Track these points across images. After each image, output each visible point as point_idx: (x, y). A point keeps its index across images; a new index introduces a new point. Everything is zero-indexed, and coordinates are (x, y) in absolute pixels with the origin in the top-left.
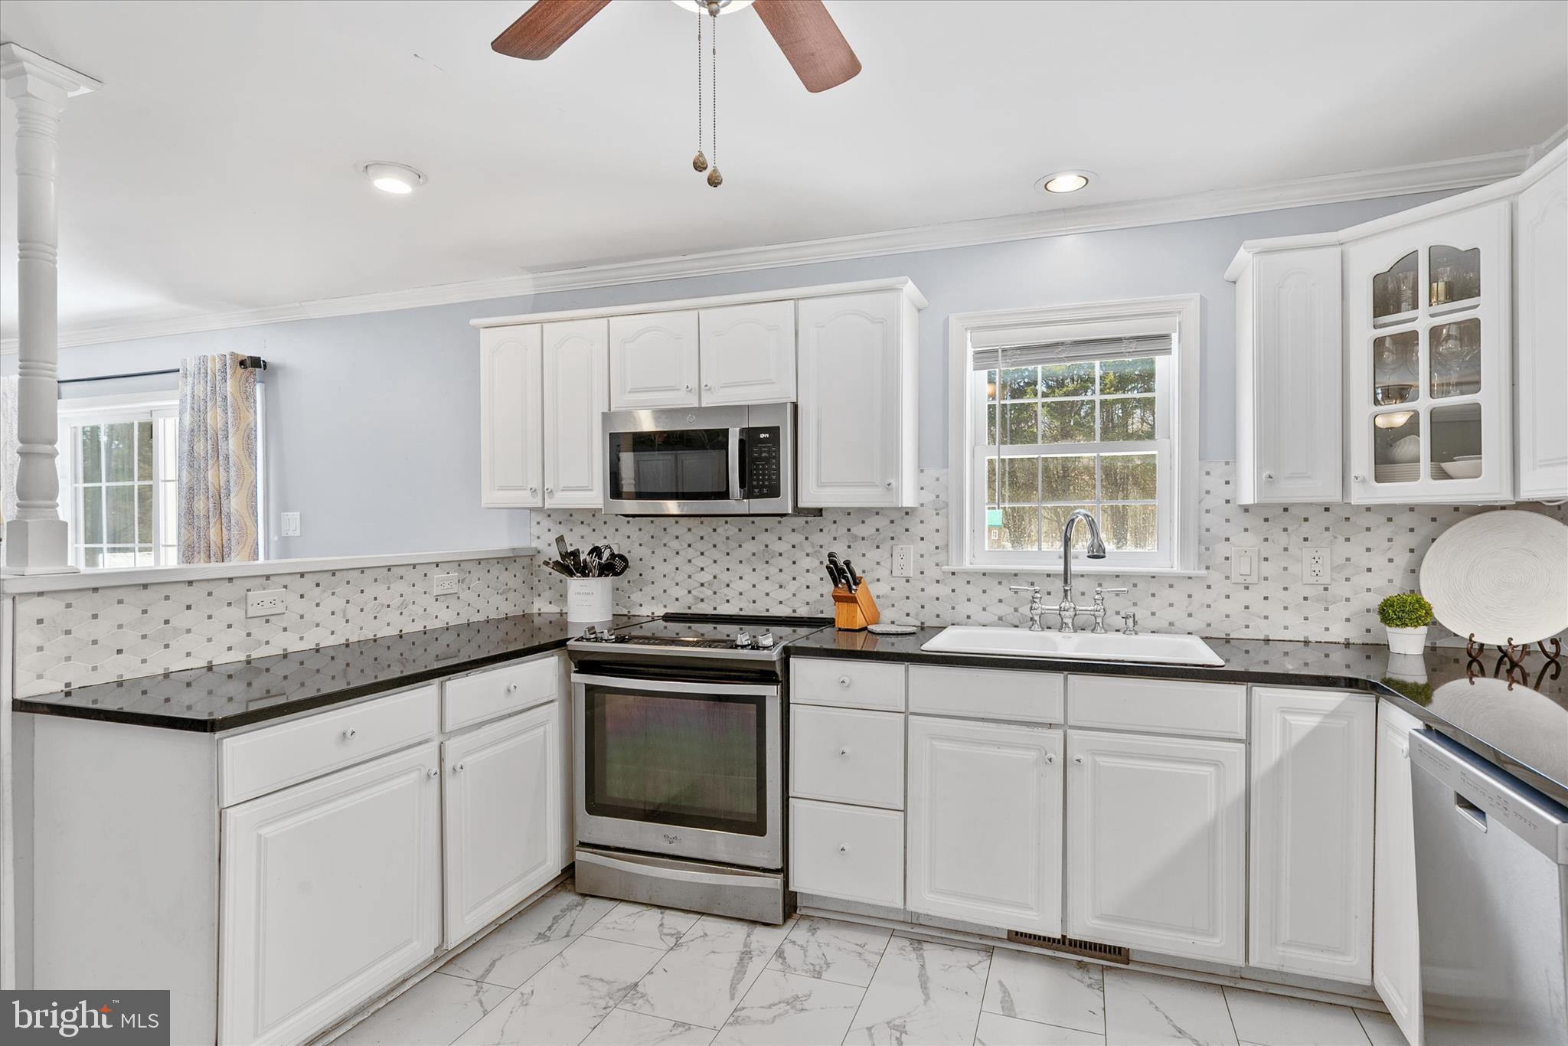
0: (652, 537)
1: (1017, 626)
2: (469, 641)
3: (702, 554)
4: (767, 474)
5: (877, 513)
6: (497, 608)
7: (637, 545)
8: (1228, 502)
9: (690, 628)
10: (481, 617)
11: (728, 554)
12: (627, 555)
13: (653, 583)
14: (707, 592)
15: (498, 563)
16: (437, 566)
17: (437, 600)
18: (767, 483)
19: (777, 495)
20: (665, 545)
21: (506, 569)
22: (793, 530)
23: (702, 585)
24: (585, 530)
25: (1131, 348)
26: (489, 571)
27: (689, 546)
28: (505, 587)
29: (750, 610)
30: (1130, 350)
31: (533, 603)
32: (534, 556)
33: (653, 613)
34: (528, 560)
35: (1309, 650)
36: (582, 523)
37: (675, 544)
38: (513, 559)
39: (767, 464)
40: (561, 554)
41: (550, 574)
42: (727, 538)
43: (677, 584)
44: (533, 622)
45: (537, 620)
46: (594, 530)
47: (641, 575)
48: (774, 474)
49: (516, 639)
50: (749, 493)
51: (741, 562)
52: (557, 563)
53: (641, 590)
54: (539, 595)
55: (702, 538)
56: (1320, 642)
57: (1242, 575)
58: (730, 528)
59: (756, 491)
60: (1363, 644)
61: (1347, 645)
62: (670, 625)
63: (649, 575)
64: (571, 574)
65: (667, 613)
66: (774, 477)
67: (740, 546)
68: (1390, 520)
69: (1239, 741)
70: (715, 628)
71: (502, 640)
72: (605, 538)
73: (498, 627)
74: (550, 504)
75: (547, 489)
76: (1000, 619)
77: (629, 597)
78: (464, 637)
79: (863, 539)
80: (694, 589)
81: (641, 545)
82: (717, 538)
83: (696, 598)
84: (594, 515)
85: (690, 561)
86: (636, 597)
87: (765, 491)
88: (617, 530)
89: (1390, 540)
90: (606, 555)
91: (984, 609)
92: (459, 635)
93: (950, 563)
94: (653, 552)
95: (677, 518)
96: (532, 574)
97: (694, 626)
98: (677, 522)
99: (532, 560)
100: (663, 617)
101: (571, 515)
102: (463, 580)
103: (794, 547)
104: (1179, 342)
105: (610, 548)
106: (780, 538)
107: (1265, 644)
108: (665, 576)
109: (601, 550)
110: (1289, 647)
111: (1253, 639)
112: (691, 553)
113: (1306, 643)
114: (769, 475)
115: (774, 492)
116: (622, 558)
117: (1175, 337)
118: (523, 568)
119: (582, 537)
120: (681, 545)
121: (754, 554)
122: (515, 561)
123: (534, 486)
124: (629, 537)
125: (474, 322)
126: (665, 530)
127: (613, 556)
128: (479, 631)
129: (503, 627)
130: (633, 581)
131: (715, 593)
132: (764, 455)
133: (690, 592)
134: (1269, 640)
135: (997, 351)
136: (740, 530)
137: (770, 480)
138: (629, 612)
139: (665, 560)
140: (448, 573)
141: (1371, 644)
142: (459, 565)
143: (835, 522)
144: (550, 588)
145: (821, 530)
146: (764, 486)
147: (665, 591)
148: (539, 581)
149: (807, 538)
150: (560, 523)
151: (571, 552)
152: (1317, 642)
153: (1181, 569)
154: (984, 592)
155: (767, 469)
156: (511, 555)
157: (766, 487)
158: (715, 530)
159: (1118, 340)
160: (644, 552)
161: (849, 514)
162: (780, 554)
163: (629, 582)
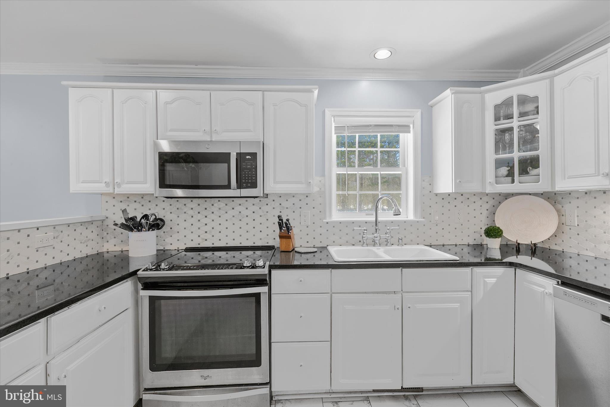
0: (178, 209)
1: (354, 245)
2: (62, 273)
3: (206, 217)
4: (250, 177)
5: (294, 196)
6: (81, 252)
7: (169, 213)
8: (430, 192)
9: (199, 254)
10: (70, 258)
11: (220, 217)
12: (163, 218)
13: (178, 232)
14: (208, 236)
15: (81, 225)
16: (38, 229)
17: (37, 251)
18: (250, 181)
19: (255, 187)
20: (185, 213)
21: (87, 228)
22: (254, 205)
23: (206, 232)
24: (137, 205)
25: (396, 129)
26: (75, 230)
27: (199, 213)
28: (86, 239)
29: (231, 244)
30: (396, 130)
31: (103, 246)
32: (104, 220)
33: (178, 248)
34: (100, 223)
35: (457, 248)
36: (135, 202)
37: (191, 212)
38: (92, 222)
39: (250, 171)
40: (125, 219)
41: (115, 230)
42: (220, 209)
43: (192, 232)
44: (103, 256)
45: (106, 255)
46: (143, 206)
47: (171, 228)
48: (254, 177)
49: (93, 268)
50: (240, 186)
51: (227, 220)
52: (122, 224)
53: (171, 236)
54: (108, 242)
55: (206, 209)
56: (460, 245)
57: (435, 220)
58: (222, 204)
59: (244, 185)
60: (473, 245)
61: (469, 245)
62: (189, 254)
63: (176, 228)
64: (132, 230)
65: (186, 248)
66: (254, 178)
67: (226, 213)
68: (481, 199)
69: (467, 291)
70: (213, 254)
71: (84, 270)
72: (150, 209)
73: (81, 262)
74: (117, 191)
75: (117, 183)
76: (347, 242)
77: (164, 240)
78: (58, 271)
79: (287, 208)
80: (202, 234)
81: (171, 213)
82: (214, 209)
83: (203, 239)
84: (142, 198)
85: (199, 221)
86: (169, 240)
87: (249, 185)
88: (157, 205)
89: (481, 206)
90: (152, 218)
91: (340, 238)
92: (54, 271)
93: (326, 219)
94: (178, 217)
95: (192, 199)
96: (103, 230)
97: (202, 253)
98: (192, 201)
99: (102, 222)
100: (185, 250)
101: (128, 198)
102: (57, 237)
103: (254, 212)
104: (413, 128)
105: (155, 215)
106: (247, 209)
107: (443, 246)
108: (185, 228)
109: (148, 216)
110: (450, 247)
111: (439, 245)
112: (199, 216)
113: (456, 245)
114: (252, 177)
115: (254, 185)
116: (162, 220)
117: (411, 126)
118: (98, 227)
119: (135, 209)
120: (194, 212)
121: (234, 216)
122: (92, 223)
123: (107, 180)
124: (164, 209)
125: (64, 83)
126: (185, 205)
127: (156, 219)
128: (68, 266)
129: (84, 262)
130: (167, 232)
131: (213, 236)
132: (248, 167)
133: (199, 236)
134: (444, 245)
135: (345, 126)
136: (226, 205)
137: (252, 179)
138: (164, 248)
139: (185, 221)
140: (46, 233)
141: (476, 244)
142: (54, 228)
143: (274, 201)
144: (115, 238)
145: (267, 204)
146: (248, 183)
147: (185, 236)
148: (107, 234)
149: (260, 208)
150: (121, 202)
151: (131, 218)
152: (459, 245)
153: (415, 218)
154: (340, 230)
155: (250, 174)
156: (90, 220)
157: (249, 183)
158: (213, 205)
159: (391, 126)
160: (173, 216)
161: (280, 197)
162: (247, 216)
163: (164, 232)
